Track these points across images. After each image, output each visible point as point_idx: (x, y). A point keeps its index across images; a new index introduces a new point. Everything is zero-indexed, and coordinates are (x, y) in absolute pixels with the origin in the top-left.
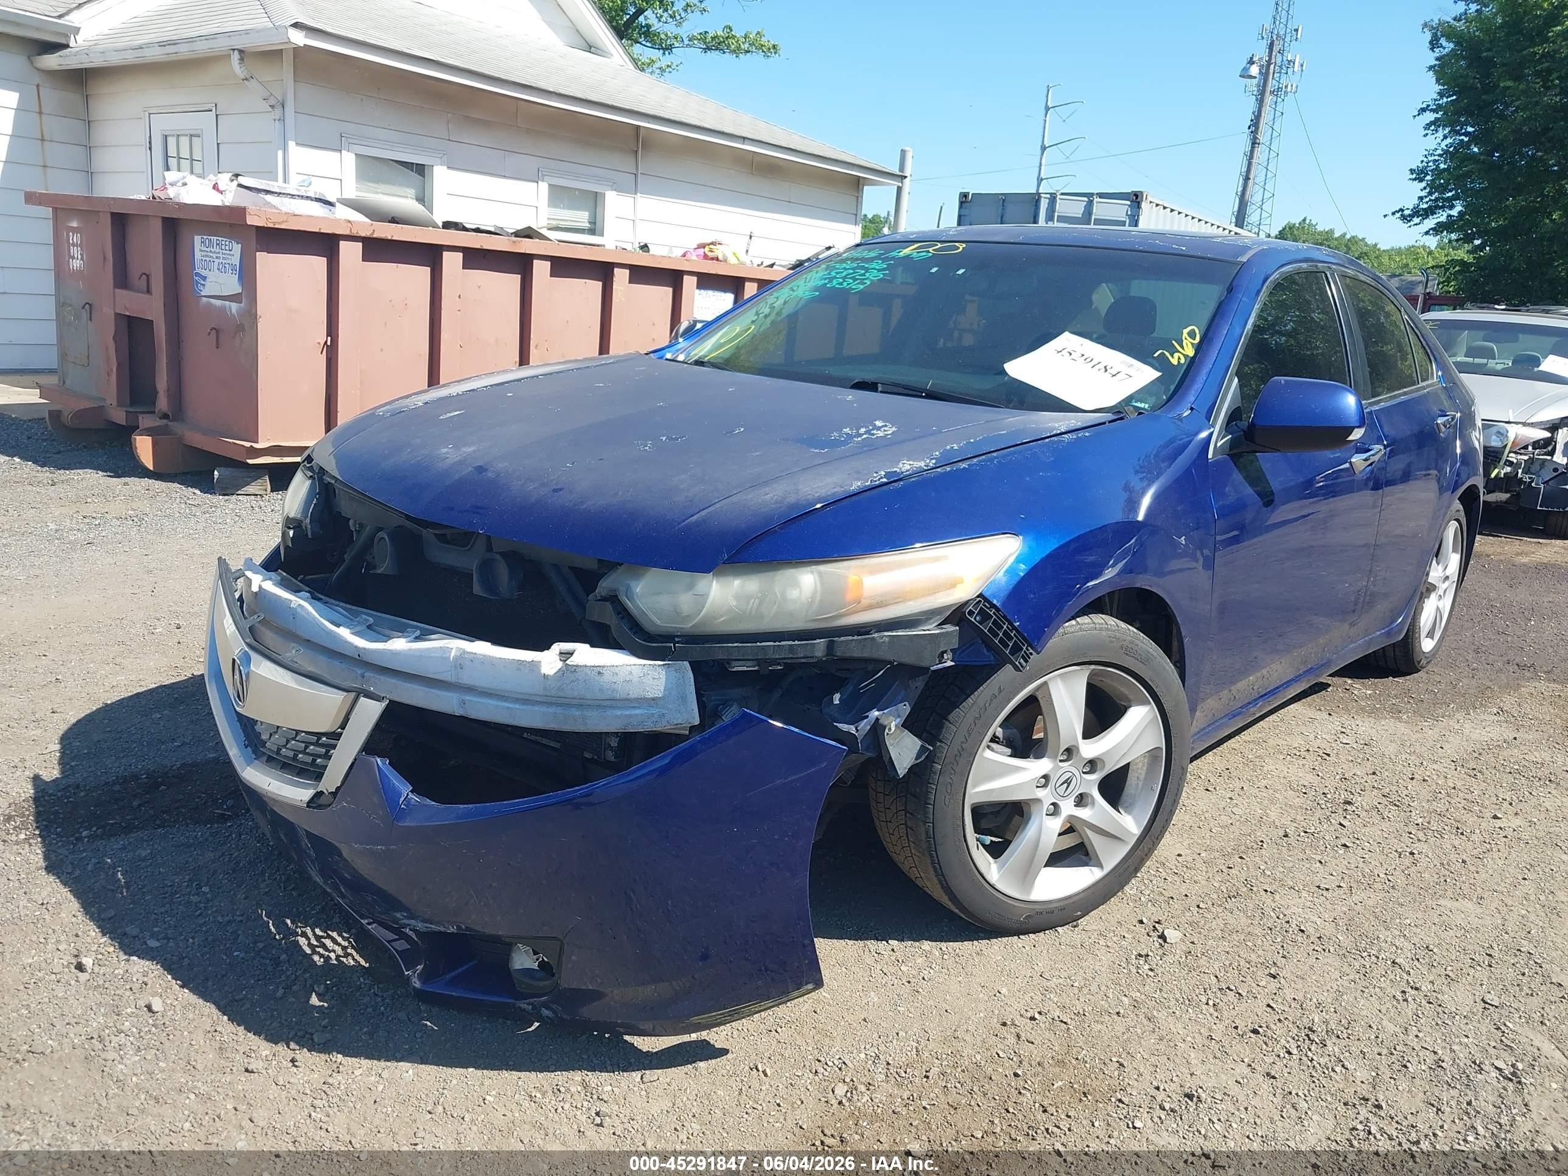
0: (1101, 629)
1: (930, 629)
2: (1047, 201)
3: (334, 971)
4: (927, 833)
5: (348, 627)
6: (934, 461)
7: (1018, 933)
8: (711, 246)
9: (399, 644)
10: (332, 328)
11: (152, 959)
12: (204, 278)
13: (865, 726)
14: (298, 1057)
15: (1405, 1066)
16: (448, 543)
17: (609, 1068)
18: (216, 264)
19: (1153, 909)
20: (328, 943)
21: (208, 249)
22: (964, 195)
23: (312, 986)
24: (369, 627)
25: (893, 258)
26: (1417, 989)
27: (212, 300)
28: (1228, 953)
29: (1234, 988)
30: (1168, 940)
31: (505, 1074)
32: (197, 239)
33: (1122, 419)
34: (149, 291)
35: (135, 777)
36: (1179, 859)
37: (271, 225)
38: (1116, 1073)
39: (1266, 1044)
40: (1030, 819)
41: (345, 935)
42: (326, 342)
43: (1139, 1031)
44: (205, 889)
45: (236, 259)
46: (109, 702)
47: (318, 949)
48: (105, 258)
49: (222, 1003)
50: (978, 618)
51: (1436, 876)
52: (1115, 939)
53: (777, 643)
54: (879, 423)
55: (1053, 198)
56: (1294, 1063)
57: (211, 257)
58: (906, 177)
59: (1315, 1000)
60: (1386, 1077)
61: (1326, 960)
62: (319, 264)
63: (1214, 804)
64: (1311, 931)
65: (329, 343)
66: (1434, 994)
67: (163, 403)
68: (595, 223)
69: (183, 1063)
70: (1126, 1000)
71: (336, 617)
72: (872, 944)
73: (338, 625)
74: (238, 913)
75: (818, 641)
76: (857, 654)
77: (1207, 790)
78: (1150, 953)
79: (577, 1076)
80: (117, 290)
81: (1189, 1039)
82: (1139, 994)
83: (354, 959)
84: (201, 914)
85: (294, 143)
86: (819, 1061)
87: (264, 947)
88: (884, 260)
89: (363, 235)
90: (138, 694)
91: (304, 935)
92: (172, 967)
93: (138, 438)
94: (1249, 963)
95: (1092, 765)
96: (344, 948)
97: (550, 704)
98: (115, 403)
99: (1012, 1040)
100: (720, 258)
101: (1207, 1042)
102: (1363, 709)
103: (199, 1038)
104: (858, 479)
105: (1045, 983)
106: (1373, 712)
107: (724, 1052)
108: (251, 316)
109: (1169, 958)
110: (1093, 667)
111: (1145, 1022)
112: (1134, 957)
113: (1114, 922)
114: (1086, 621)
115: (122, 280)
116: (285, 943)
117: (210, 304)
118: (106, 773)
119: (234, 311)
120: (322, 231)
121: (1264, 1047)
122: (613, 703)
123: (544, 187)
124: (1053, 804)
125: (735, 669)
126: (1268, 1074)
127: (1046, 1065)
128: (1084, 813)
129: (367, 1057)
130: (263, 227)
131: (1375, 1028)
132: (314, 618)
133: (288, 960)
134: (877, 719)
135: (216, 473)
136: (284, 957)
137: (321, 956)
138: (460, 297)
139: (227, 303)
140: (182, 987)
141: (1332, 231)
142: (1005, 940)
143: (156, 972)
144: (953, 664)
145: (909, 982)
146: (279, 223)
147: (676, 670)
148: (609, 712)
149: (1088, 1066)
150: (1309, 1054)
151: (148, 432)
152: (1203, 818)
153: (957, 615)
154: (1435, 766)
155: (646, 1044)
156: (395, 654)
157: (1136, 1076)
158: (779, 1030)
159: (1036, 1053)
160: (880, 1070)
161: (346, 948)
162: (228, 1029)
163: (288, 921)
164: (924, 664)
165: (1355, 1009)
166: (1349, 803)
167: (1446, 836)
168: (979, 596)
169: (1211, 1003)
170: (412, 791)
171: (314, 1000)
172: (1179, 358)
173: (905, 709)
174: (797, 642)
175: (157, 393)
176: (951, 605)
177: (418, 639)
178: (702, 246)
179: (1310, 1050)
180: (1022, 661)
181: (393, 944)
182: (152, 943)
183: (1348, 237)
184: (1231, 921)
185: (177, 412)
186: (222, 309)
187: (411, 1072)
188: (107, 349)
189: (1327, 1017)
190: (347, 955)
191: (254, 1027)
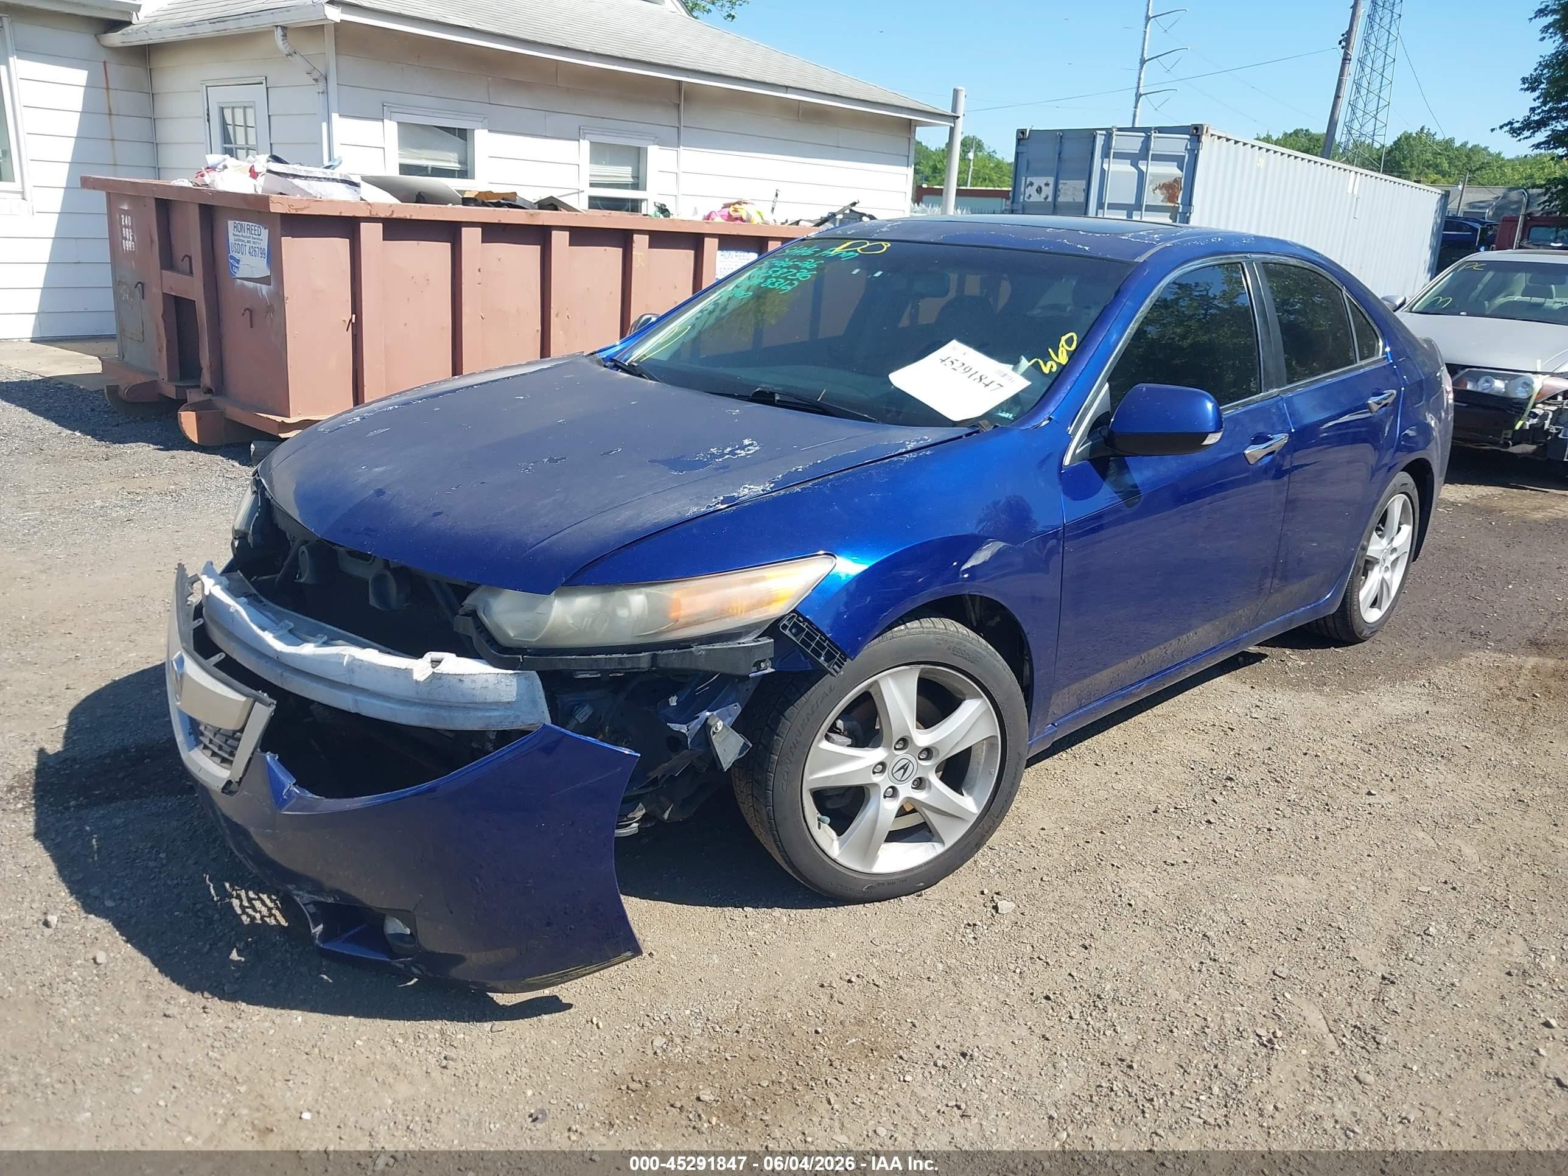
0: (928, 633)
1: (747, 641)
2: (1103, 137)
3: (259, 930)
4: (768, 815)
5: (271, 632)
6: (772, 485)
7: (863, 901)
8: (737, 206)
9: (309, 649)
10: (356, 306)
11: (106, 917)
12: (238, 261)
13: (696, 725)
14: (208, 1005)
15: (1171, 1031)
16: (354, 557)
17: (466, 1019)
18: (247, 248)
19: (1000, 880)
20: (257, 904)
21: (240, 234)
22: (1023, 132)
23: (235, 943)
24: (290, 631)
25: (825, 257)
26: (1215, 960)
27: (245, 282)
28: (1052, 924)
29: (1043, 958)
30: (1000, 911)
31: (378, 1021)
32: (231, 223)
33: (977, 432)
34: (191, 273)
35: (125, 750)
36: (1042, 832)
37: (293, 212)
38: (907, 1032)
39: (1052, 1008)
40: (869, 801)
41: (274, 897)
42: (351, 320)
43: (942, 995)
44: (162, 855)
45: (264, 244)
46: (117, 679)
47: (247, 910)
48: (152, 241)
49: (156, 957)
50: (794, 631)
51: (1283, 852)
52: (952, 909)
53: (609, 656)
54: (746, 442)
55: (1109, 134)
56: (1071, 1028)
57: (243, 241)
58: (958, 117)
59: (1115, 969)
60: (1150, 1041)
61: (1143, 933)
62: (342, 245)
63: (1098, 779)
64: (1140, 904)
65: (354, 321)
66: (1229, 965)
67: (206, 379)
68: (638, 178)
69: (114, 1008)
70: (940, 966)
71: (266, 621)
72: (729, 911)
73: (264, 629)
74: (186, 877)
75: (643, 654)
76: (677, 665)
77: (1096, 765)
78: (978, 923)
79: (437, 1025)
80: (163, 271)
81: (985, 1003)
82: (954, 961)
83: (276, 919)
84: (154, 878)
85: (337, 115)
86: (648, 1016)
87: (202, 908)
88: (816, 259)
89: (383, 216)
90: (144, 671)
91: (239, 897)
92: (120, 925)
93: (183, 414)
94: (1068, 934)
95: (928, 752)
96: (270, 909)
97: (426, 705)
98: (166, 379)
99: (825, 999)
100: (744, 217)
101: (1000, 1006)
102: (1289, 683)
103: (132, 987)
104: (696, 505)
105: (873, 949)
106: (1298, 685)
107: (570, 1006)
108: (279, 297)
109: (996, 928)
110: (922, 666)
111: (951, 986)
112: (963, 926)
113: (957, 890)
114: (915, 626)
115: (168, 261)
116: (221, 904)
117: (244, 285)
118: (101, 746)
119: (264, 292)
120: (343, 214)
121: (1051, 1011)
122: (477, 706)
123: (585, 144)
124: (892, 787)
125: (580, 676)
126: (1043, 1036)
127: (847, 1023)
128: (921, 796)
129: (266, 1006)
130: (286, 214)
131: (1160, 996)
132: (245, 621)
133: (220, 920)
134: (707, 719)
135: (252, 446)
136: (217, 916)
137: (249, 916)
138: (479, 270)
139: (258, 285)
140: (127, 942)
141: (1452, 140)
142: (850, 907)
143: (107, 929)
144: (773, 670)
145: (751, 946)
146: (302, 209)
147: (526, 678)
148: (472, 713)
149: (884, 1025)
150: (1089, 1019)
151: (194, 407)
152: (1081, 793)
153: (773, 628)
154: (1334, 741)
155: (503, 999)
156: (303, 658)
157: (923, 1036)
158: (622, 988)
159: (841, 1012)
160: (699, 1025)
161: (272, 909)
162: (157, 978)
163: (227, 885)
164: (741, 672)
165: (1150, 979)
166: (1231, 779)
167: (1312, 813)
168: (794, 611)
169: (1018, 971)
170: (294, 784)
171: (234, 956)
172: (1052, 367)
173: (736, 709)
174: (625, 655)
175: (201, 369)
176: (765, 622)
177: (326, 644)
178: (727, 206)
179: (1091, 1015)
180: (835, 666)
181: (307, 906)
182: (109, 904)
183: (1469, 146)
184: (1068, 894)
185: (219, 387)
186: (255, 291)
187: (300, 1019)
188: (157, 326)
189: (1119, 985)
190: (271, 915)
191: (178, 978)
